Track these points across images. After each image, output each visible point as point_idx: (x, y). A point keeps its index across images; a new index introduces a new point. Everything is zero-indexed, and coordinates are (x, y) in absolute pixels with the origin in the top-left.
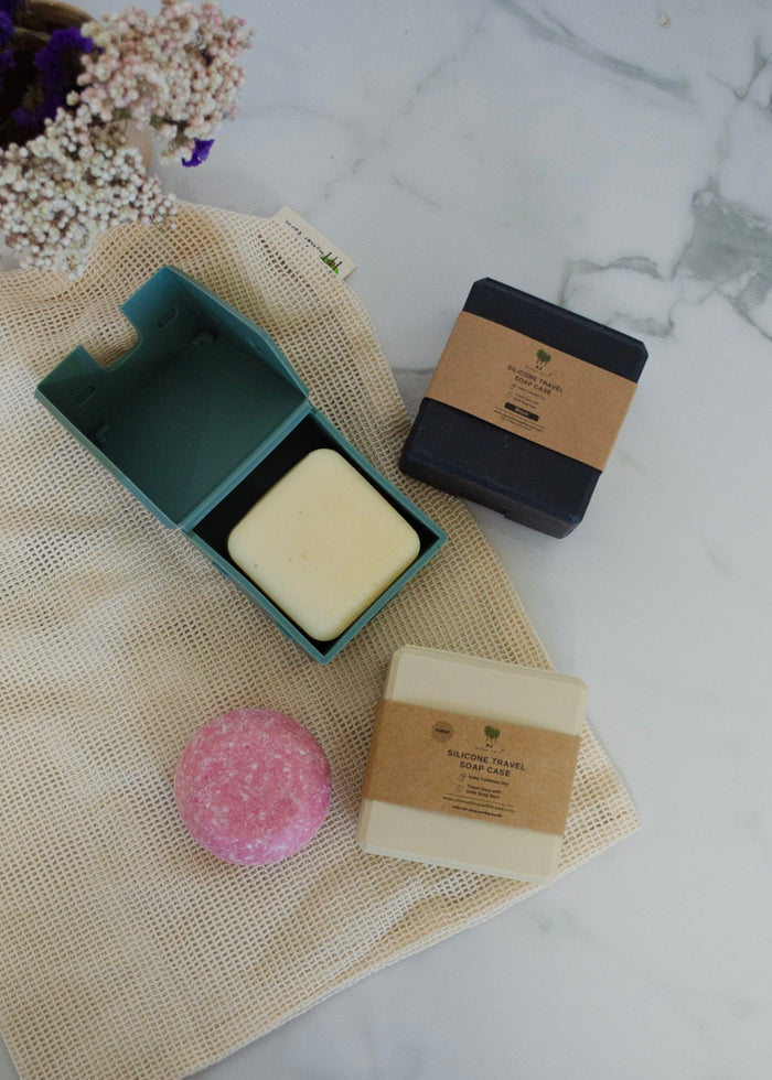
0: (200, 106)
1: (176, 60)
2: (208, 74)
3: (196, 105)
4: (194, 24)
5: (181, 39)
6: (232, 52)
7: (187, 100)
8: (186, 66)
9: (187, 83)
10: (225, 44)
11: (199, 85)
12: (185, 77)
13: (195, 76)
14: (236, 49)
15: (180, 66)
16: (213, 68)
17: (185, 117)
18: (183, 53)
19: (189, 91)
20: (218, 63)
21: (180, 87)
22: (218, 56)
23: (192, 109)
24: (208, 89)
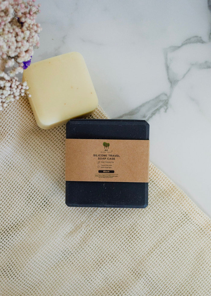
0: (22, 48)
1: (7, 29)
2: (23, 32)
3: (20, 48)
4: (11, 11)
5: (6, 20)
6: (32, 18)
7: (15, 47)
8: (12, 31)
9: (14, 39)
10: (28, 15)
11: (19, 39)
12: (12, 36)
13: (17, 35)
14: (33, 16)
15: (9, 32)
16: (24, 28)
17: (16, 54)
18: (9, 25)
19: (15, 42)
20: (26, 25)
21: (11, 42)
22: (25, 22)
23: (18, 50)
24: (24, 38)
